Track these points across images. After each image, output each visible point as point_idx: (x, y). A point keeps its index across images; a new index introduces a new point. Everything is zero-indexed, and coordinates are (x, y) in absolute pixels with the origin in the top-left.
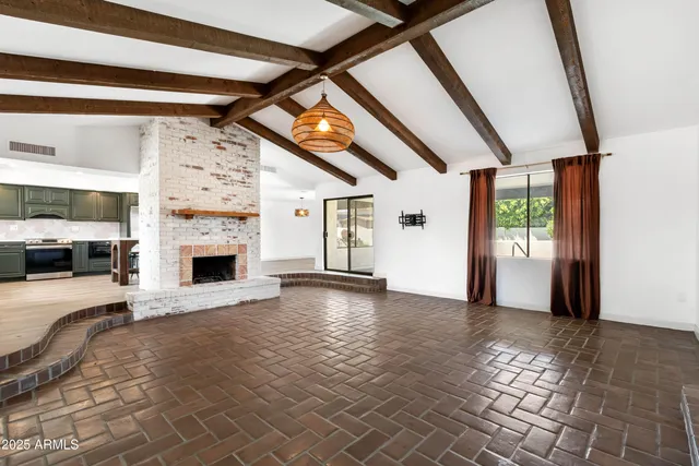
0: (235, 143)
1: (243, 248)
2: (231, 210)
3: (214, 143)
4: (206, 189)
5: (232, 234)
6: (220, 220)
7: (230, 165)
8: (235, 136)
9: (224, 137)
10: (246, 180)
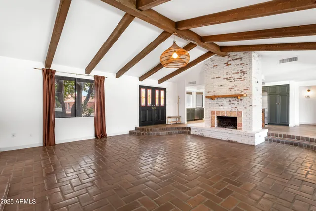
0: (236, 59)
1: (240, 113)
2: (233, 94)
3: (225, 64)
4: (221, 86)
5: (234, 106)
6: (228, 99)
7: (233, 72)
8: (236, 55)
9: (230, 59)
10: (243, 77)
